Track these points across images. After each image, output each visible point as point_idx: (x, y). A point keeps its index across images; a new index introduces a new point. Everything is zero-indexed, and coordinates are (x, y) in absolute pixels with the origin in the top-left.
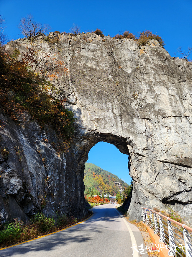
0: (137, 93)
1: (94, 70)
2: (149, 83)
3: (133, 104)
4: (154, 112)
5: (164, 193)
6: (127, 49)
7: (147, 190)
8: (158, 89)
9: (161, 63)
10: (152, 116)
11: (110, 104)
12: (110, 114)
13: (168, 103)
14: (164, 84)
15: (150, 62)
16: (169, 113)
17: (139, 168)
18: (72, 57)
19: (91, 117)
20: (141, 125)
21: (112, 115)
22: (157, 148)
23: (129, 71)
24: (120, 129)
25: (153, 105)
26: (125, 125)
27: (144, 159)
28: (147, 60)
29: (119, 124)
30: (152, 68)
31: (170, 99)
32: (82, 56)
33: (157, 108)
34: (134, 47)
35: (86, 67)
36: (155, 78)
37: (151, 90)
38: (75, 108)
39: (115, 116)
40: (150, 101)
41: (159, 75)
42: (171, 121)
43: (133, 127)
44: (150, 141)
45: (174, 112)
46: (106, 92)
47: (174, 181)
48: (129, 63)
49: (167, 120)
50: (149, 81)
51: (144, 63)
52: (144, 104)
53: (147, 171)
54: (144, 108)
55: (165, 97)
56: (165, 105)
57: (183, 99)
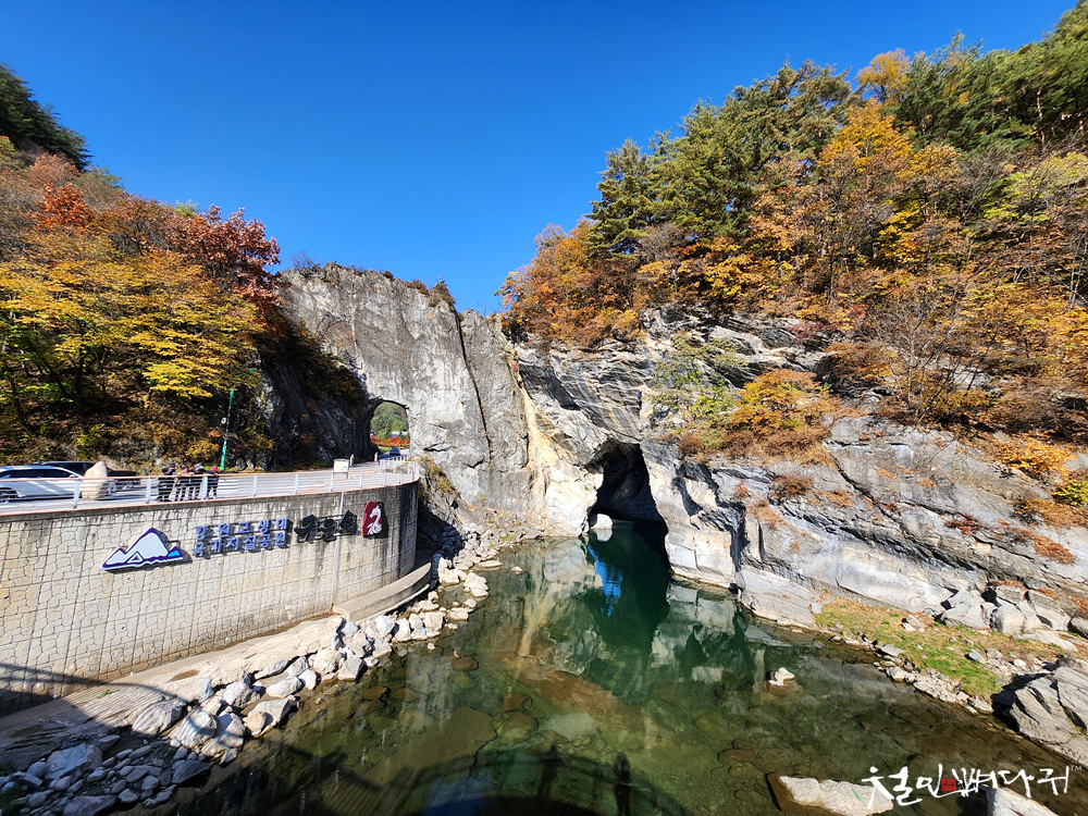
0: (419, 363)
1: (381, 331)
2: (431, 355)
3: (415, 375)
4: (431, 384)
5: (426, 445)
6: (418, 308)
8: (437, 363)
9: (445, 334)
10: (428, 387)
11: (393, 373)
12: (392, 383)
13: (443, 377)
14: (443, 359)
15: (435, 331)
16: (441, 386)
18: (358, 310)
19: (376, 385)
20: (418, 395)
22: (428, 413)
23: (416, 336)
24: (401, 396)
25: (431, 378)
26: (405, 395)
28: (432, 329)
29: (401, 393)
30: (436, 338)
31: (445, 374)
32: (369, 311)
34: (424, 307)
35: (372, 327)
36: (436, 350)
37: (431, 364)
38: (360, 372)
39: (397, 385)
40: (429, 374)
41: (440, 348)
42: (441, 393)
43: (412, 395)
44: (423, 408)
45: (446, 385)
46: (390, 361)
47: (434, 438)
48: (416, 326)
49: (439, 392)
50: (431, 353)
51: (430, 331)
52: (423, 376)
54: (423, 379)
55: (441, 371)
56: (439, 379)
57: (454, 374)
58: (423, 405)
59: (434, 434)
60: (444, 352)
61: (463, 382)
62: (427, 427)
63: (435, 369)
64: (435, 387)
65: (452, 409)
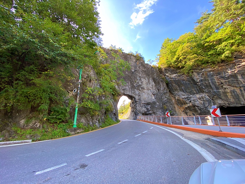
0: (136, 80)
2: (140, 77)
3: (135, 84)
4: (141, 88)
5: (143, 112)
6: (132, 61)
7: (138, 111)
8: (143, 80)
9: (144, 70)
10: (141, 89)
11: (127, 84)
12: (127, 87)
13: (145, 85)
14: (145, 78)
15: (140, 69)
16: (145, 88)
17: (136, 105)
19: (121, 88)
20: (137, 92)
21: (128, 88)
22: (142, 99)
23: (133, 71)
24: (131, 93)
25: (141, 85)
26: (133, 92)
27: (138, 102)
28: (139, 67)
29: (131, 91)
30: (141, 71)
31: (146, 83)
33: (142, 87)
34: (134, 61)
36: (142, 75)
37: (141, 80)
40: (140, 84)
41: (143, 74)
42: (146, 91)
43: (135, 92)
44: (139, 97)
45: (147, 88)
47: (146, 109)
48: (133, 67)
49: (145, 91)
50: (140, 76)
51: (138, 69)
52: (138, 85)
53: (138, 106)
54: (138, 86)
55: (144, 83)
56: (144, 85)
57: (150, 84)
58: (139, 96)
59: (145, 107)
60: (144, 76)
61: (153, 87)
62: (142, 104)
63: (142, 82)
64: (143, 88)
65: (150, 97)
